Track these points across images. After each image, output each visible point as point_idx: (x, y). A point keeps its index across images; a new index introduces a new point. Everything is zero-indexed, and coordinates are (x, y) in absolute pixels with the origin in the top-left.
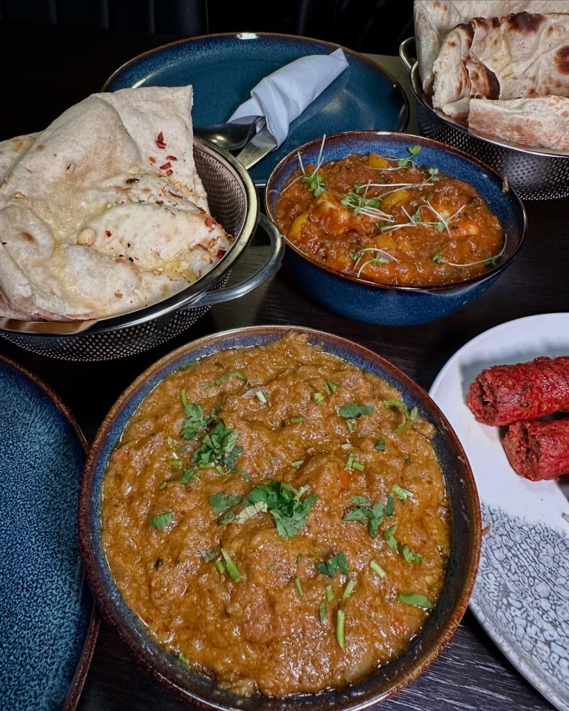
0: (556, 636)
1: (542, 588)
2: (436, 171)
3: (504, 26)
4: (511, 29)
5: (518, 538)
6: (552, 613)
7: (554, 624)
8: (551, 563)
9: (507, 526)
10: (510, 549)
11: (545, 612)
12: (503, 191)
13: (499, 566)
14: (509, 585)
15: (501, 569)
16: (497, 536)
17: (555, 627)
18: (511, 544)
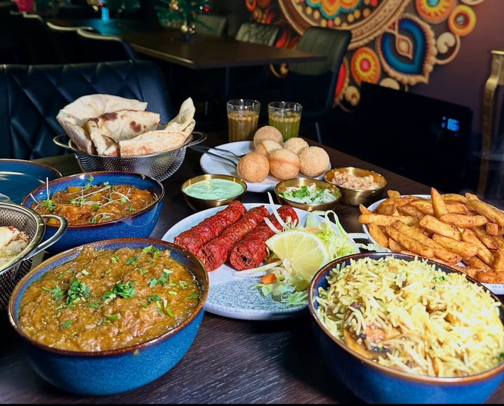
0: (254, 306)
1: (241, 297)
2: (108, 183)
3: (100, 121)
4: (105, 121)
5: (223, 289)
6: (249, 301)
7: (251, 303)
8: (240, 290)
9: (217, 288)
10: (223, 294)
11: (246, 302)
12: (143, 178)
13: (222, 300)
14: (230, 302)
15: (224, 300)
16: (216, 293)
17: (252, 303)
18: (222, 292)
